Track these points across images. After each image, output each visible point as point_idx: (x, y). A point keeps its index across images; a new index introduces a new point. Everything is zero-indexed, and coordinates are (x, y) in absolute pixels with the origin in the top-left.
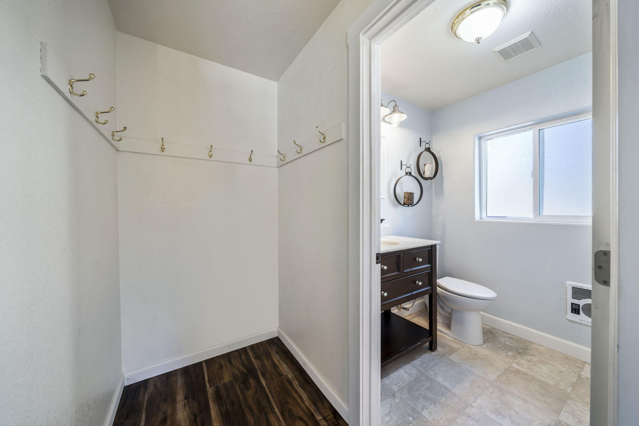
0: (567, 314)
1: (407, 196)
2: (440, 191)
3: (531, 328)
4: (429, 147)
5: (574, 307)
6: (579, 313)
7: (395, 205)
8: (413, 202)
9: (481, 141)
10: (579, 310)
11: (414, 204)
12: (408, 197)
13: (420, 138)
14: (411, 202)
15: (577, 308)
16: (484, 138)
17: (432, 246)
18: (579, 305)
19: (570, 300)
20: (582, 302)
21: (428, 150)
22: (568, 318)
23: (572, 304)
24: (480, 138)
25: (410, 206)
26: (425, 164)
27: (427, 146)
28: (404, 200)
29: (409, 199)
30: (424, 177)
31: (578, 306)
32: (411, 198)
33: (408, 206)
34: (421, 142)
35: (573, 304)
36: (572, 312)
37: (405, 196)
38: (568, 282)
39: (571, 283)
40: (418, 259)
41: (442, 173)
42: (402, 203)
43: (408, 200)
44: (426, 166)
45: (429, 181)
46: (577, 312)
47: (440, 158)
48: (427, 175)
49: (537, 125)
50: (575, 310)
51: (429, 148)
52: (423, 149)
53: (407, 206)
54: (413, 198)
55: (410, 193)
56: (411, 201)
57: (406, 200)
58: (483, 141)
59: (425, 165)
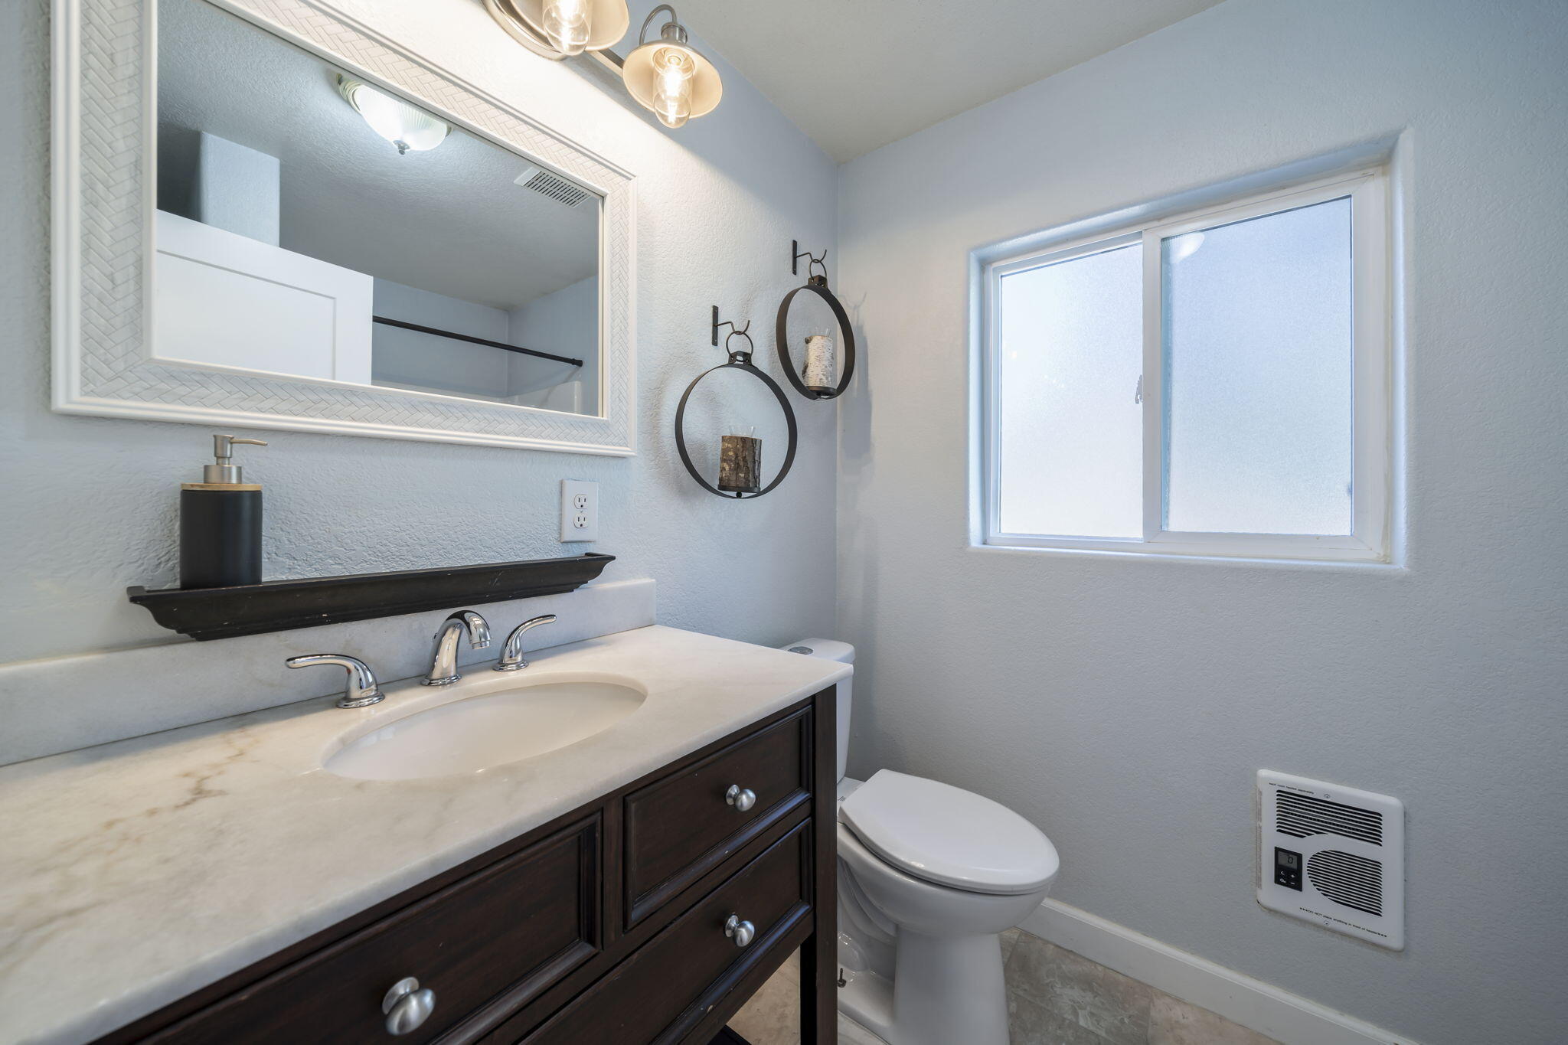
0: (1259, 885)
1: (731, 453)
2: (861, 444)
3: (1146, 932)
4: (824, 276)
5: (1283, 861)
6: (1298, 887)
7: (682, 492)
8: (756, 479)
9: (985, 276)
10: (1298, 872)
11: (763, 486)
12: (737, 457)
13: (795, 243)
14: (747, 479)
15: (1294, 866)
16: (995, 265)
17: (814, 697)
18: (1299, 857)
19: (1272, 838)
20: (1309, 847)
21: (819, 285)
22: (1262, 901)
23: (1277, 850)
24: (984, 264)
25: (744, 495)
26: (807, 336)
27: (817, 271)
28: (723, 469)
29: (742, 464)
30: (805, 385)
31: (1295, 858)
32: (749, 459)
33: (739, 496)
34: (795, 257)
35: (1280, 852)
36: (1277, 881)
37: (724, 451)
38: (1264, 773)
39: (1272, 777)
40: (734, 790)
41: (867, 380)
42: (715, 485)
43: (737, 468)
44: (811, 345)
45: (823, 402)
46: (1293, 880)
47: (860, 328)
48: (816, 377)
49: (1156, 224)
50: (1288, 873)
51: (822, 280)
52: (803, 278)
53: (734, 494)
54: (756, 462)
55: (744, 440)
56: (747, 473)
57: (727, 468)
58: (990, 274)
59: (807, 341)
